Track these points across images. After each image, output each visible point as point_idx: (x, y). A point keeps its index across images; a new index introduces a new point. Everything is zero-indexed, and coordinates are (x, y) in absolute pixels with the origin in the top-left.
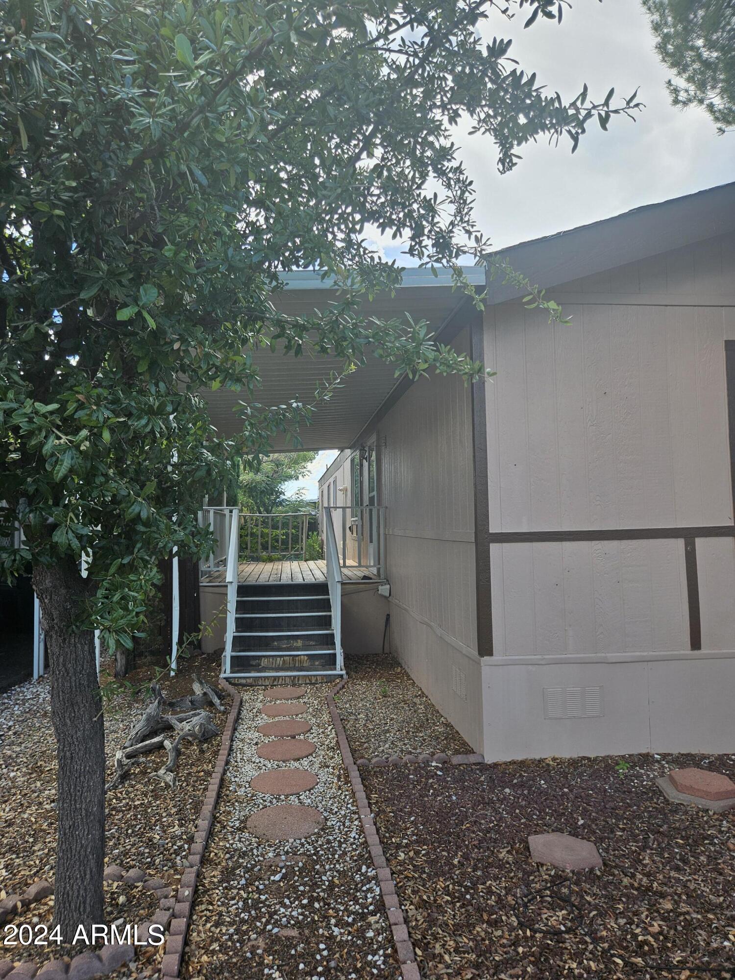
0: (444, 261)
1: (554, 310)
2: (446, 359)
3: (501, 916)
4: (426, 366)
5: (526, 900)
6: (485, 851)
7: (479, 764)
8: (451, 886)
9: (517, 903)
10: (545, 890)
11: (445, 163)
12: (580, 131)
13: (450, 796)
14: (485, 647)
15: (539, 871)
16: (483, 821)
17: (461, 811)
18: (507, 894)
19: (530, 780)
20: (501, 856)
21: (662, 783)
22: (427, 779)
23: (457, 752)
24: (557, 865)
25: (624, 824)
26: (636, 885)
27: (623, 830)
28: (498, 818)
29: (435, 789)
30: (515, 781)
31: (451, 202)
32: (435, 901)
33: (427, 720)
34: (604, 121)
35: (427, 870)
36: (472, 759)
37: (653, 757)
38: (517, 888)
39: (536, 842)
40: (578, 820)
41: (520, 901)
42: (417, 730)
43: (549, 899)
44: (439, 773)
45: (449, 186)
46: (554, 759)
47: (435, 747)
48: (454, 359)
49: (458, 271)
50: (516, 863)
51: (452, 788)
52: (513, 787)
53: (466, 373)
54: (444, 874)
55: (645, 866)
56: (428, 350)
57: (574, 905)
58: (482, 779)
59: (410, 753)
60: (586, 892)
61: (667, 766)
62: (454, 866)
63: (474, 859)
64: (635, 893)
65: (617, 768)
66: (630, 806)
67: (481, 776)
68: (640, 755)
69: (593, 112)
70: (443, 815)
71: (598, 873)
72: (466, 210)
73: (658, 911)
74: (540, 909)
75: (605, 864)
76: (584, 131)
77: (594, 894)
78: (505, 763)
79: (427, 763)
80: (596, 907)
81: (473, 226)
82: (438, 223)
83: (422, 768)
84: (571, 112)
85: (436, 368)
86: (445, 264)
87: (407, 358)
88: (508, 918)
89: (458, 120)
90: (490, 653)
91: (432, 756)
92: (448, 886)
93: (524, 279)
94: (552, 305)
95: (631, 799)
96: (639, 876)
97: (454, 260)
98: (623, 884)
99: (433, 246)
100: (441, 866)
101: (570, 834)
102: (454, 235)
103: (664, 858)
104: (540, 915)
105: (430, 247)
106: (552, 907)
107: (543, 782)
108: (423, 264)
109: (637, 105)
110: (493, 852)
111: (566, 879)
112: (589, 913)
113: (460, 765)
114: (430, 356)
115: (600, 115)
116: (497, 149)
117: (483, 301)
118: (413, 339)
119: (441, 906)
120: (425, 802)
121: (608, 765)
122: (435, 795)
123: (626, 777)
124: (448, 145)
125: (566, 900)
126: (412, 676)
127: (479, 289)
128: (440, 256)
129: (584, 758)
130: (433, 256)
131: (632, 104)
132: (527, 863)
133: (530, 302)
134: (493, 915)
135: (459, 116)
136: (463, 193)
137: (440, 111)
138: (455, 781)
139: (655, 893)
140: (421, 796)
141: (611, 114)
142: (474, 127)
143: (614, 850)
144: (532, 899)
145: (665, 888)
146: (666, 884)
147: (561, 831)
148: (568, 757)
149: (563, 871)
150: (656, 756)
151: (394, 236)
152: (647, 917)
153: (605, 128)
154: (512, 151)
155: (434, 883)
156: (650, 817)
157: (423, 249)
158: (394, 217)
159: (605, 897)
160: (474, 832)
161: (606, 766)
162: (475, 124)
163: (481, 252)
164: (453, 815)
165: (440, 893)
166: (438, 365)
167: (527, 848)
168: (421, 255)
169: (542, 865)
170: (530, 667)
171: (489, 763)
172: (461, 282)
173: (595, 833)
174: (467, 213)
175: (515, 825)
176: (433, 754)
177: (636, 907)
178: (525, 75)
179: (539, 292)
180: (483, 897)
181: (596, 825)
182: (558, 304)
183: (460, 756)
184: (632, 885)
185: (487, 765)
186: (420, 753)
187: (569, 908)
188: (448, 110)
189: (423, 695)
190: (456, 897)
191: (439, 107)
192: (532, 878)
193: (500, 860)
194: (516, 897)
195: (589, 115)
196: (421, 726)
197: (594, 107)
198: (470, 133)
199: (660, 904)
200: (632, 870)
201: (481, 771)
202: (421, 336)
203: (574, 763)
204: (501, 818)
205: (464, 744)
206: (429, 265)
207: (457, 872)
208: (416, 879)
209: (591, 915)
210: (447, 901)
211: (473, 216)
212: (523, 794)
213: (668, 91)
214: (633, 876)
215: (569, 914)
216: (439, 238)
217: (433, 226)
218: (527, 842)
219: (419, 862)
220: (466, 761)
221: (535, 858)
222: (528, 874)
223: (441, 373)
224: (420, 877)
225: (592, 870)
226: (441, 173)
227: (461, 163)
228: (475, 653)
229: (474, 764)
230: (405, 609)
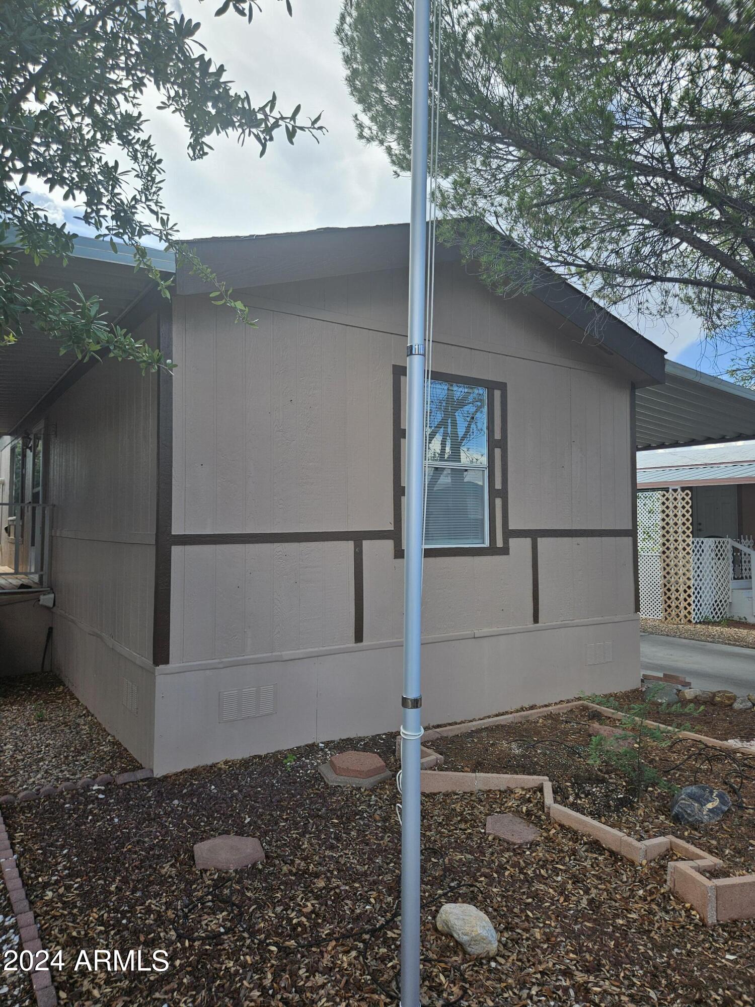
0: (126, 237)
1: (241, 310)
2: (122, 343)
3: (159, 933)
4: (98, 347)
5: (186, 910)
6: (147, 870)
7: (148, 779)
8: (106, 915)
9: (177, 916)
10: (207, 895)
11: (132, 132)
12: (268, 137)
13: (112, 819)
14: (161, 655)
15: (202, 877)
16: (147, 839)
17: (122, 833)
18: (167, 909)
19: (200, 788)
20: (163, 871)
21: (325, 770)
22: (86, 805)
23: (124, 770)
24: (220, 867)
25: (287, 814)
26: (294, 870)
27: (286, 820)
28: (163, 832)
29: (94, 815)
30: (185, 791)
31: (137, 176)
32: (86, 934)
33: (92, 740)
34: (291, 135)
35: (78, 904)
36: (140, 775)
37: (318, 746)
38: (178, 900)
39: (202, 849)
40: (245, 819)
41: (180, 913)
42: (79, 753)
43: (210, 904)
44: (101, 796)
45: (135, 158)
46: (226, 762)
47: (98, 769)
48: (130, 344)
49: (142, 252)
50: (179, 874)
51: (115, 810)
52: (182, 797)
53: (144, 361)
54: (98, 904)
55: (304, 850)
56: (101, 329)
57: (234, 904)
58: (150, 794)
59: (68, 779)
60: (247, 889)
61: (329, 752)
62: (111, 893)
63: (133, 881)
64: (293, 878)
65: (285, 761)
66: (294, 796)
67: (148, 792)
68: (307, 746)
69: (281, 122)
70: (100, 841)
71: (260, 867)
72: (154, 189)
73: (312, 892)
74: (200, 916)
75: (267, 857)
76: (271, 139)
77: (255, 889)
78: (176, 774)
79: (87, 787)
80: (256, 901)
81: (161, 207)
82: (120, 194)
83: (81, 795)
84: (260, 116)
85: (110, 351)
86: (127, 241)
87: (75, 336)
88: (167, 933)
89: (143, 89)
90: (166, 662)
91: (94, 779)
92: (103, 915)
93: (211, 273)
94: (239, 305)
95: (295, 790)
96: (297, 861)
97: (137, 238)
98: (283, 872)
99: (113, 218)
100: (96, 896)
101: (237, 834)
102: (137, 211)
103: (321, 840)
104: (200, 922)
105: (109, 218)
106: (213, 912)
107: (213, 787)
108: (100, 236)
109: (320, 128)
110: (155, 869)
111: (229, 879)
112: (249, 909)
113: (125, 784)
114: (102, 337)
115: (287, 127)
116: (187, 133)
117: (168, 288)
118: (83, 315)
119: (93, 938)
120: (82, 831)
121: (277, 759)
122: (94, 821)
123: (293, 769)
124: (136, 114)
125: (227, 901)
126: (77, 695)
127: (165, 275)
128: (121, 231)
129: (255, 757)
130: (113, 229)
131: (316, 126)
132: (190, 872)
133: (216, 299)
134: (150, 934)
135: (145, 85)
136: (151, 170)
137: (124, 73)
138: (118, 802)
139: (310, 875)
140: (77, 825)
141: (298, 130)
142: (163, 103)
143: (276, 842)
144: (193, 908)
145: (320, 868)
146: (320, 864)
147: (227, 833)
148: (240, 758)
149: (227, 873)
150: (321, 745)
151: (66, 197)
152: (302, 899)
153: (292, 143)
154: (204, 140)
155: (86, 916)
156: (311, 803)
157: (101, 219)
158: (66, 175)
159: (265, 889)
160: (136, 852)
161: (275, 761)
162: (165, 99)
163: (167, 235)
164: (113, 839)
165: (92, 925)
166: (112, 348)
167: (192, 858)
168: (98, 225)
169: (206, 871)
170: (208, 672)
171: (158, 777)
172: (145, 264)
173: (260, 828)
174: (154, 193)
175: (181, 836)
176: (95, 776)
177: (293, 892)
178: (213, 64)
179: (227, 291)
180: (141, 918)
181: (262, 820)
182: (245, 306)
183: (126, 775)
184: (290, 871)
185: (155, 779)
186: (80, 778)
187: (229, 909)
188: (133, 75)
189: (89, 713)
190: (110, 925)
191: (122, 69)
192: (194, 886)
193: (162, 876)
194: (177, 910)
195: (276, 125)
196: (83, 749)
197: (282, 118)
198: (159, 108)
199: (314, 884)
200: (292, 858)
201: (149, 787)
202: (93, 313)
203: (246, 763)
204: (166, 833)
205: (133, 760)
206: (107, 239)
207: (114, 899)
208: (65, 916)
209: (251, 910)
210: (101, 931)
211: (163, 197)
212: (192, 803)
213: (355, 125)
214: (292, 862)
215: (228, 915)
216: (120, 211)
217: (113, 197)
218: (193, 851)
219: (70, 897)
220: (133, 779)
221: (200, 864)
222: (189, 883)
223: (115, 358)
224: (70, 913)
225: (254, 865)
226: (126, 142)
227: (150, 137)
228: (150, 662)
229: (142, 780)
230: (73, 621)
